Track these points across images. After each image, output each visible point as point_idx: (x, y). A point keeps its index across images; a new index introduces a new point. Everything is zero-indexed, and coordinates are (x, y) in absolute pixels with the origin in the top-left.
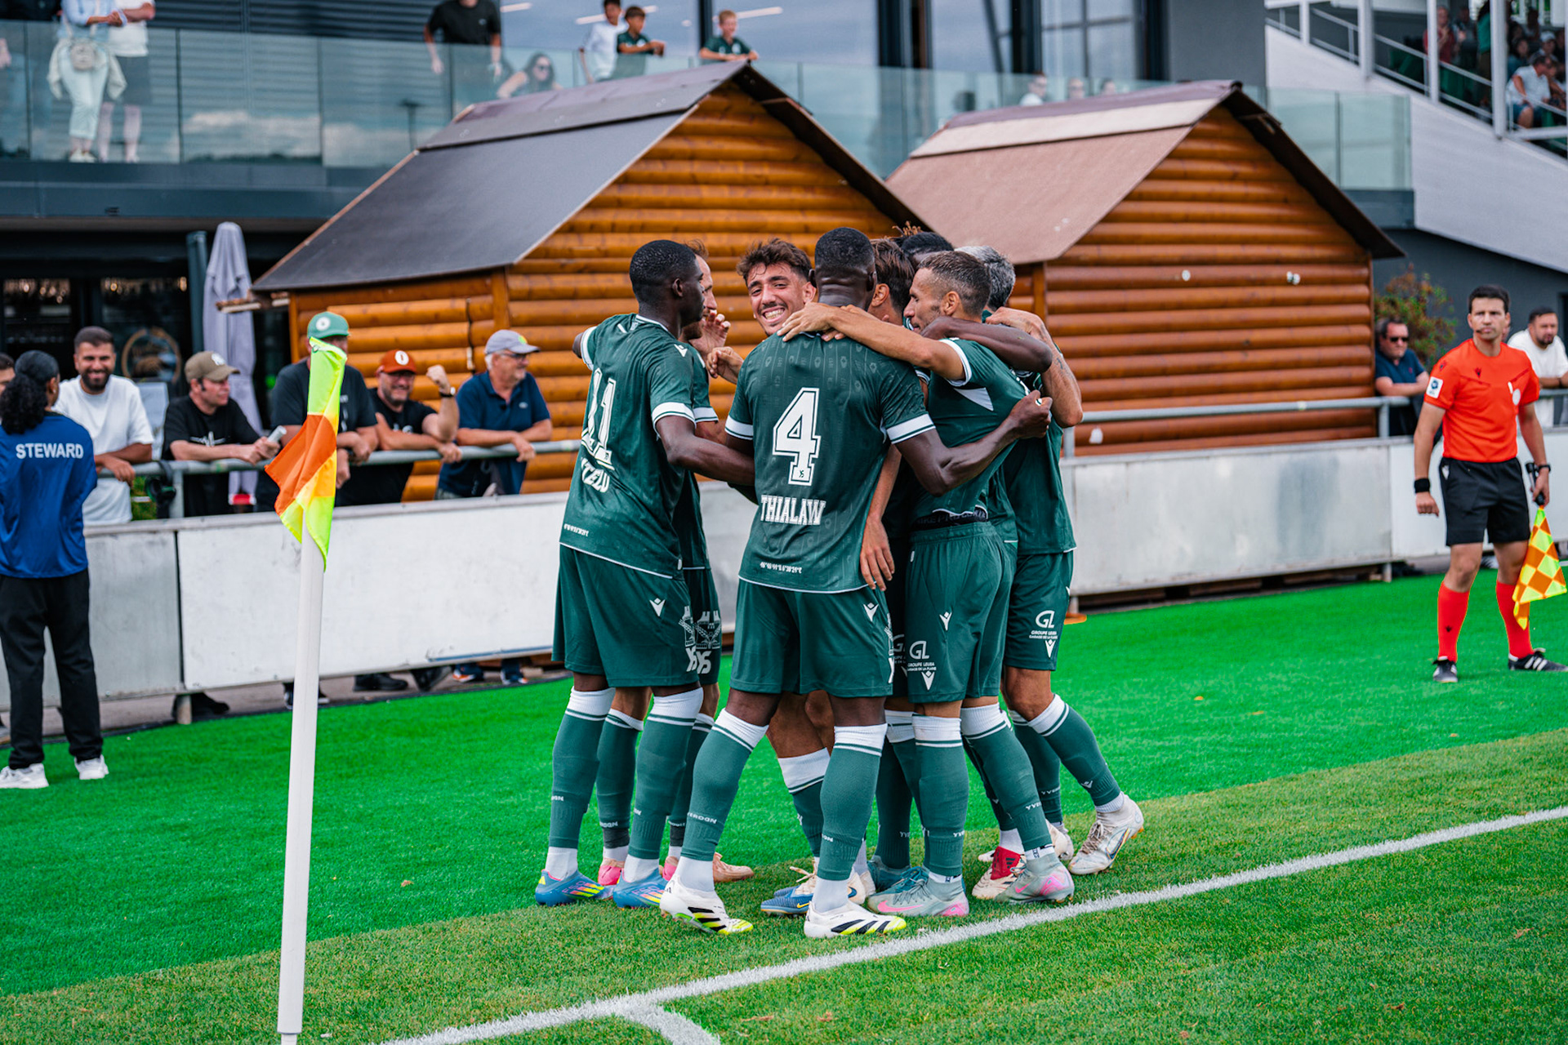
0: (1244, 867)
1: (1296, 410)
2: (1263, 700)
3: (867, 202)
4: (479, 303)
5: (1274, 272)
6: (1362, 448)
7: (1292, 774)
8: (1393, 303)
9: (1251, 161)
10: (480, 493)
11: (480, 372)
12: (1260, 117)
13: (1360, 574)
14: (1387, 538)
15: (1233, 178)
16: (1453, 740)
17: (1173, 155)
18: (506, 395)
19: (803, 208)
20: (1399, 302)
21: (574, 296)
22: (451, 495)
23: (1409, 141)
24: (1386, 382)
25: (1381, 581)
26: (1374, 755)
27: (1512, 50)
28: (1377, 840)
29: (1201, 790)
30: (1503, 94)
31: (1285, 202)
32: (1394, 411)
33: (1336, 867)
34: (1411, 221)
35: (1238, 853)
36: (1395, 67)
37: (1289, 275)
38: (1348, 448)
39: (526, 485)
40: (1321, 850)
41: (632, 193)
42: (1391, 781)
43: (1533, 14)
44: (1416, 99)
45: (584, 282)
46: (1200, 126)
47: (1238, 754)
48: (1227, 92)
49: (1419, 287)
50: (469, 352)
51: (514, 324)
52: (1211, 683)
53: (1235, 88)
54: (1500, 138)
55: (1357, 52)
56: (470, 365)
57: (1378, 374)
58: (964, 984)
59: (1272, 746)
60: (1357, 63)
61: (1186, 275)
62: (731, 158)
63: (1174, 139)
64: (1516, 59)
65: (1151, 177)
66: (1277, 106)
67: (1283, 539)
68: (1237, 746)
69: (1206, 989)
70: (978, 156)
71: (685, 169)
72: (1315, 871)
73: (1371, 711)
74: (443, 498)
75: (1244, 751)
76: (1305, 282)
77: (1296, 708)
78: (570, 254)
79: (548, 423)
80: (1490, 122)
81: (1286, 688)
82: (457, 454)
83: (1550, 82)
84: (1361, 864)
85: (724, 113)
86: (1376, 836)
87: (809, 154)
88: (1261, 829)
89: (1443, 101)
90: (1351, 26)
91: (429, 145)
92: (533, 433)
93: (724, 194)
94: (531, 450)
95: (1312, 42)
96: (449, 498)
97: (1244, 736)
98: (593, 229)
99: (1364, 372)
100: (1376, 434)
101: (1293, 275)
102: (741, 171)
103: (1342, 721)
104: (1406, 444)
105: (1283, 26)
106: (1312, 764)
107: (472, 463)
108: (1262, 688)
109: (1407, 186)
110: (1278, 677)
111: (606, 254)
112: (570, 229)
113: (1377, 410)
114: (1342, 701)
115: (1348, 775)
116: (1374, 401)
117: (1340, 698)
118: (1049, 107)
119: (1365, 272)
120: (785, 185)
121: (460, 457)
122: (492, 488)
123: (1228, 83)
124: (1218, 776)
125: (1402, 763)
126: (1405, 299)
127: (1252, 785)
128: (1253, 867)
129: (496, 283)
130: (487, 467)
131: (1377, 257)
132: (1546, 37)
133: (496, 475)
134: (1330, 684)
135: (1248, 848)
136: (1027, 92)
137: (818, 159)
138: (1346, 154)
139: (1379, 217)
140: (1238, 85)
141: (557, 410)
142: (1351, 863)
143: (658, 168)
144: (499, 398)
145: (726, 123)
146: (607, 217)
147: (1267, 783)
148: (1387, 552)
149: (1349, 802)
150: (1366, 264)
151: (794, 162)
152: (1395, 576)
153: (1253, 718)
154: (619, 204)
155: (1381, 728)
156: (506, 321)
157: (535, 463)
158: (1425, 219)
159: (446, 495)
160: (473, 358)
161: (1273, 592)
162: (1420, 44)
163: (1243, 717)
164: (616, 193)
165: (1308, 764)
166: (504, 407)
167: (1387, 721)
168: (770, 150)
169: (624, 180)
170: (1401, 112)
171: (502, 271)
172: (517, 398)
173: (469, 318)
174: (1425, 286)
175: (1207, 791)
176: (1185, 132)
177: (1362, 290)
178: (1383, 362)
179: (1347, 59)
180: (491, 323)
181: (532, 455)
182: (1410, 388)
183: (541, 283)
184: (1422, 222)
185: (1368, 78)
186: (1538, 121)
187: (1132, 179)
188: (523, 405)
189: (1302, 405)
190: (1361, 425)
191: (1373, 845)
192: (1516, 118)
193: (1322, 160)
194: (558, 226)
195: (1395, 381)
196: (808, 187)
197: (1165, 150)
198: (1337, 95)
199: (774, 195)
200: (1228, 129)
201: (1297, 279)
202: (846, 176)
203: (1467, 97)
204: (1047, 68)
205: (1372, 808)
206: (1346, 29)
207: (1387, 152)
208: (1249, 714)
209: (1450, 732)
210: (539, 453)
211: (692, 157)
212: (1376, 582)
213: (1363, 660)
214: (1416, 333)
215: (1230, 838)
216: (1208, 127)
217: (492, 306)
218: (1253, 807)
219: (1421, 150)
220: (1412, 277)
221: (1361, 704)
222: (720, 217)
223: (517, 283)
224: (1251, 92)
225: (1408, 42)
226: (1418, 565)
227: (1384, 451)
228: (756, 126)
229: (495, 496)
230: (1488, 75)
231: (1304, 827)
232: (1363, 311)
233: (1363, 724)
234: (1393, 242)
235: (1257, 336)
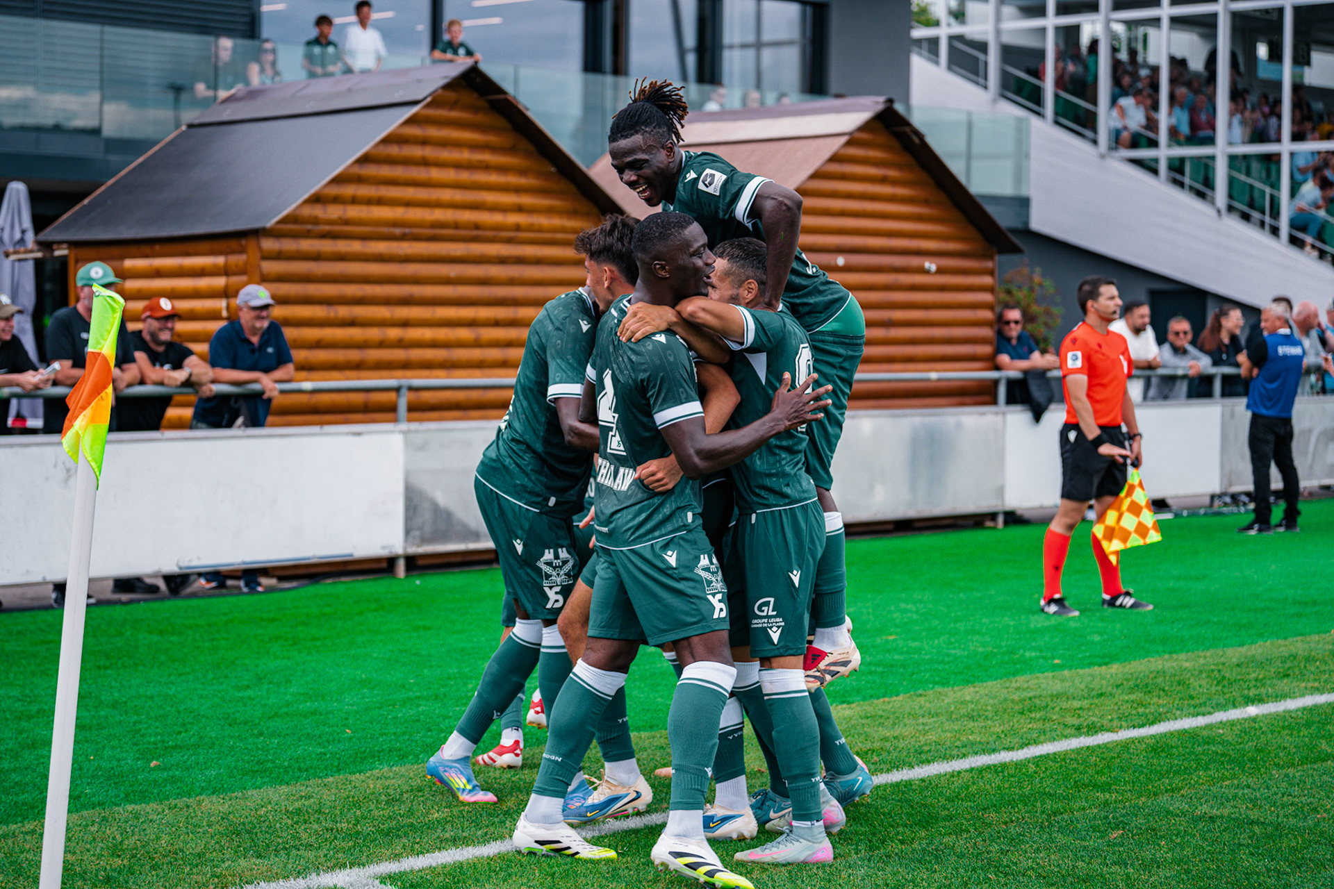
0: (881, 771)
1: (928, 380)
2: (896, 626)
3: (572, 187)
4: (235, 260)
5: (914, 261)
6: (982, 414)
7: (920, 691)
8: (1009, 292)
9: (899, 167)
10: (230, 425)
12: (907, 129)
13: (977, 521)
14: (1000, 491)
15: (883, 180)
16: (1057, 665)
17: (834, 159)
18: (255, 340)
19: (518, 190)
20: (1015, 291)
21: (317, 257)
22: (204, 425)
23: (1027, 156)
24: (1004, 358)
25: (994, 528)
26: (990, 677)
27: (1116, 80)
28: (994, 751)
29: (843, 702)
30: (1107, 119)
31: (926, 202)
32: (1011, 383)
33: (959, 772)
34: (1027, 223)
35: (875, 758)
36: (1018, 92)
37: (927, 265)
38: (970, 414)
40: (946, 757)
41: (371, 170)
42: (1005, 699)
43: (1133, 53)
44: (1035, 121)
45: (327, 246)
46: (858, 135)
47: (875, 672)
48: (880, 107)
49: (1031, 279)
50: (223, 303)
53: (888, 104)
54: (1102, 157)
55: (986, 78)
56: (225, 313)
57: (998, 351)
59: (903, 666)
60: (986, 87)
61: (841, 261)
62: (456, 144)
63: (834, 145)
64: (1120, 89)
65: (816, 176)
66: (918, 119)
67: (913, 488)
68: (875, 665)
69: (849, 876)
71: (417, 152)
72: (939, 776)
73: (987, 639)
74: (196, 428)
75: (880, 669)
76: (940, 271)
77: (924, 634)
78: (316, 221)
79: (291, 366)
80: (1095, 142)
81: (915, 616)
82: (211, 390)
83: (1146, 110)
84: (980, 771)
85: (453, 105)
86: (993, 747)
87: (524, 144)
88: (895, 738)
89: (1057, 123)
90: (981, 56)
91: (196, 122)
92: (279, 374)
93: (449, 175)
94: (275, 389)
95: (949, 68)
96: (201, 428)
97: (880, 657)
98: (336, 200)
99: (987, 350)
100: (994, 402)
101: (931, 265)
102: (464, 155)
103: (962, 646)
105: (926, 53)
106: (938, 683)
107: (223, 399)
108: (896, 615)
109: (1024, 192)
110: (910, 606)
111: (346, 222)
112: (316, 199)
113: (996, 383)
114: (962, 629)
115: (968, 693)
116: (993, 375)
117: (961, 626)
119: (990, 264)
120: (503, 169)
121: (213, 393)
122: (240, 420)
123: (882, 99)
124: (859, 691)
125: (1014, 685)
126: (1020, 288)
127: (887, 699)
128: (888, 771)
129: (250, 244)
130: (237, 402)
131: (1001, 251)
132: (1143, 72)
133: (244, 409)
134: (953, 615)
135: (885, 755)
136: (709, 99)
137: (532, 148)
138: (975, 164)
139: (1004, 218)
140: (890, 101)
142: (972, 770)
143: (394, 150)
144: (249, 342)
145: (454, 114)
146: (348, 190)
147: (901, 697)
148: (999, 503)
149: (971, 717)
150: (991, 258)
151: (512, 150)
152: (1006, 523)
153: (887, 641)
154: (359, 180)
155: (996, 653)
158: (1038, 222)
159: (200, 425)
161: (903, 534)
162: (1038, 73)
163: (878, 641)
164: (357, 170)
165: (935, 683)
166: (253, 351)
167: (1001, 647)
168: (491, 139)
169: (365, 160)
170: (1021, 134)
171: (256, 233)
172: (264, 343)
173: (227, 272)
174: (1037, 279)
175: (849, 703)
176: (844, 139)
177: (987, 280)
178: (1002, 342)
179: (977, 83)
181: (276, 394)
182: (1024, 364)
183: (289, 245)
184: (1036, 224)
185: (994, 101)
186: (1135, 142)
187: (800, 176)
188: (270, 350)
189: (934, 375)
190: (982, 394)
191: (990, 754)
192: (1117, 140)
193: (956, 167)
194: (305, 197)
195: (1012, 358)
196: (522, 172)
197: (827, 154)
198: (969, 114)
199: (494, 178)
200: (881, 139)
201: (933, 268)
202: (555, 164)
203: (1077, 120)
204: (726, 78)
205: (989, 722)
206: (977, 59)
207: (1008, 165)
208: (884, 637)
209: (1054, 658)
212: (990, 528)
213: (979, 595)
214: (1028, 318)
215: (869, 745)
216: (864, 136)
217: (246, 263)
218: (888, 718)
219: (1038, 163)
220: (1026, 271)
221: (978, 633)
222: (444, 195)
223: (268, 244)
224: (899, 107)
225: (1029, 72)
226: (1025, 515)
227: (999, 418)
228: (479, 118)
229: (243, 428)
230: (1094, 101)
231: (932, 737)
232: (987, 297)
233: (981, 650)
234: (1015, 240)
235: (898, 315)
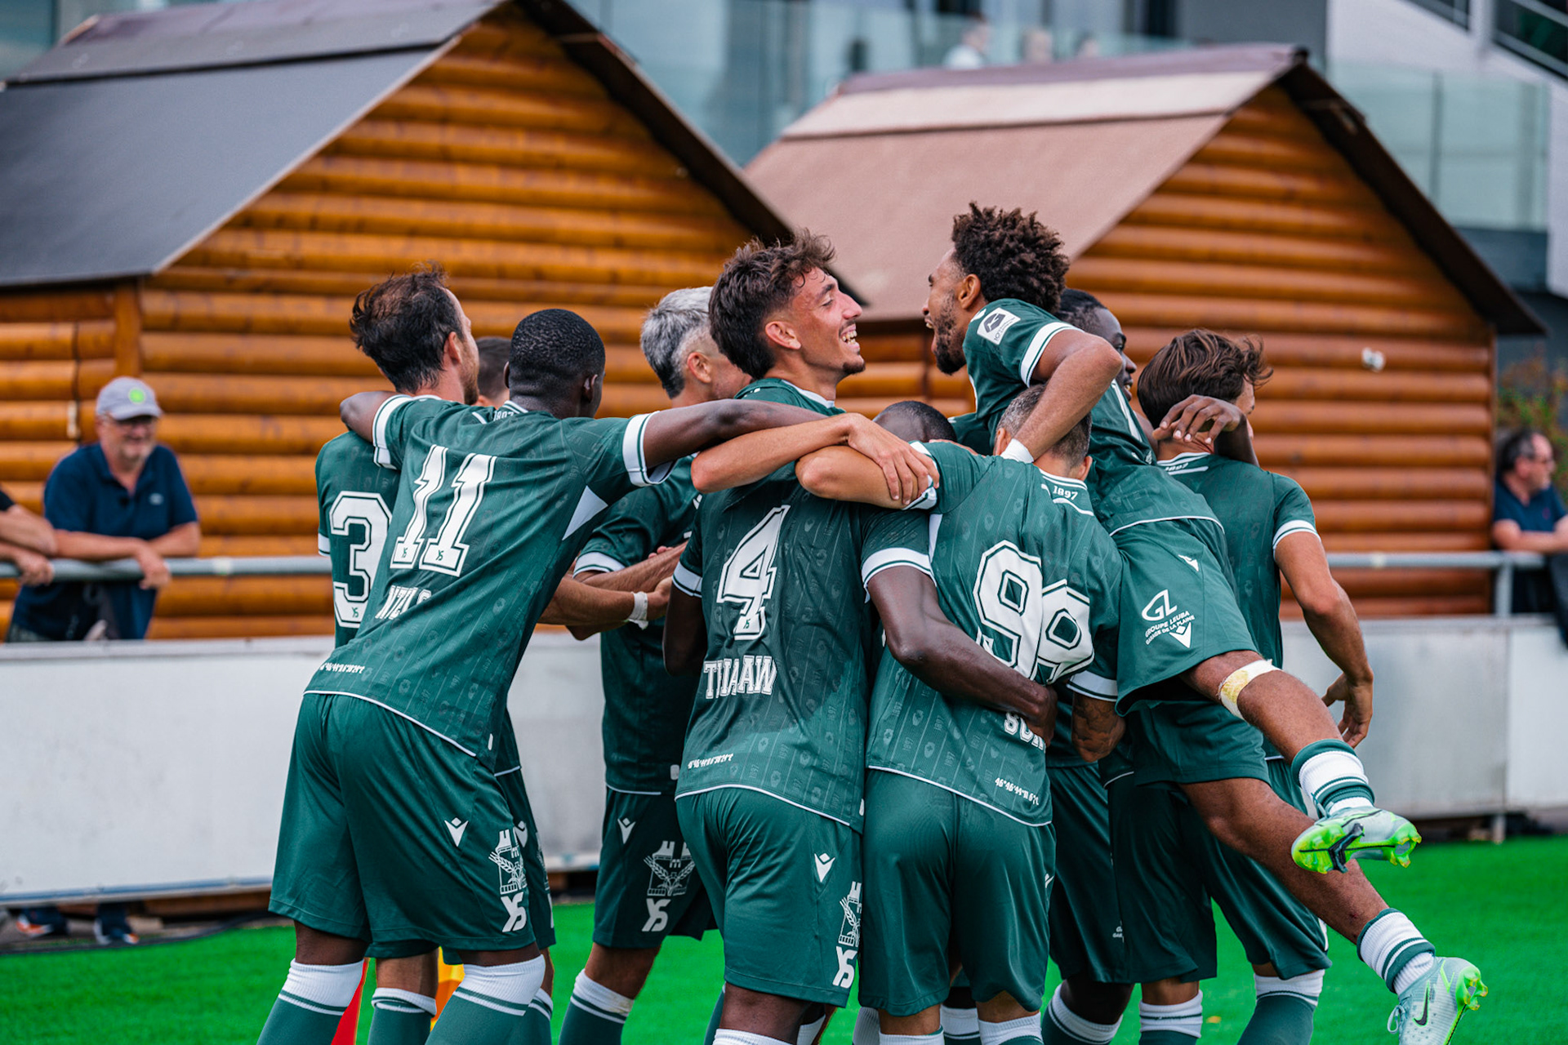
1: (1367, 568)
3: (715, 206)
4: (95, 331)
5: (1343, 348)
6: (1468, 631)
8: (1509, 405)
9: (1317, 174)
10: (80, 635)
11: (88, 441)
12: (1334, 103)
13: (1456, 831)
14: (1499, 775)
15: (1287, 199)
17: (1199, 158)
18: (128, 480)
19: (614, 209)
20: (1519, 401)
21: (245, 328)
22: (33, 636)
23: (1544, 154)
24: (1509, 529)
25: (1488, 843)
31: (1366, 240)
32: (1521, 576)
34: (1542, 277)
36: (1528, 37)
37: (1367, 355)
38: (1444, 632)
39: (156, 625)
41: (346, 170)
44: (1558, 89)
45: (263, 308)
46: (1241, 115)
48: (1285, 64)
49: (1550, 381)
50: (70, 411)
51: (147, 368)
52: (1232, 994)
53: (1298, 58)
55: (1468, 11)
56: (72, 430)
57: (1496, 515)
60: (1468, 28)
62: (505, 124)
63: (1199, 133)
65: (1164, 188)
70: (889, 145)
71: (431, 137)
74: (18, 640)
76: (1391, 367)
78: (242, 262)
79: (193, 530)
82: (46, 572)
85: (499, 53)
87: (628, 125)
91: (25, 76)
92: (170, 543)
93: (491, 180)
94: (164, 571)
96: (27, 641)
98: (282, 224)
99: (1475, 512)
100: (1489, 609)
101: (1374, 356)
102: (520, 145)
104: (1536, 627)
107: (69, 587)
109: (1538, 224)
111: (300, 265)
112: (245, 222)
113: (1493, 574)
116: (1487, 559)
118: (992, 72)
119: (1483, 356)
120: (588, 171)
121: (50, 578)
122: (99, 628)
123: (1286, 50)
129: (122, 302)
130: (94, 594)
131: (1505, 331)
133: (106, 608)
136: (956, 43)
137: (642, 132)
138: (1448, 168)
139: (1507, 267)
140: (1303, 53)
141: (209, 508)
143: (389, 134)
144: (117, 485)
145: (500, 69)
146: (305, 206)
148: (1497, 797)
150: (1485, 343)
151: (604, 136)
152: (1510, 833)
154: (325, 187)
156: (133, 364)
157: (170, 591)
158: (1562, 276)
159: (24, 635)
160: (79, 420)
164: (322, 170)
166: (124, 501)
168: (568, 114)
169: (336, 150)
170: (1533, 109)
171: (134, 283)
172: (146, 486)
173: (76, 353)
174: (1561, 379)
176: (1215, 123)
177: (1478, 385)
178: (1504, 497)
179: (1452, 21)
180: (109, 366)
181: (164, 581)
182: (1545, 540)
183: (194, 306)
184: (1560, 279)
185: (1483, 53)
187: (1132, 191)
188: (156, 499)
189: (1378, 559)
190: (1466, 596)
194: (226, 216)
196: (624, 176)
197: (1185, 150)
198: (1437, 76)
199: (571, 187)
200: (1285, 122)
201: (1379, 360)
202: (684, 161)
207: (1508, 170)
210: (177, 576)
211: (444, 119)
212: (1478, 843)
216: (1254, 117)
217: (114, 338)
220: (1544, 366)
222: (484, 217)
223: (156, 304)
224: (1314, 63)
225: (1546, 1)
226: (1545, 819)
227: (1498, 641)
228: (547, 76)
229: (105, 642)
232: (1477, 416)
234: (1530, 310)
235: (1314, 447)
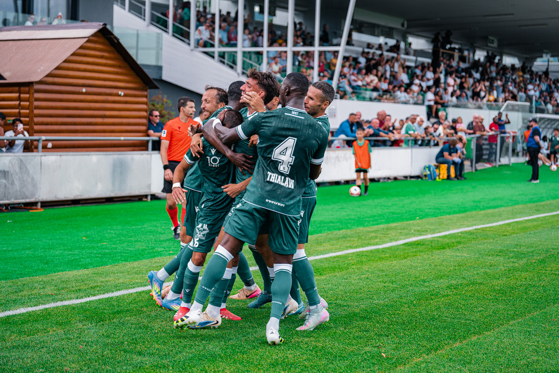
0: (101, 294)
1: (120, 140)
2: (106, 239)
5: (115, 91)
6: (142, 154)
7: (116, 264)
8: (153, 105)
9: (108, 52)
12: (112, 36)
13: (140, 198)
14: (149, 186)
15: (102, 57)
16: (171, 254)
17: (81, 47)
20: (156, 105)
23: (161, 49)
24: (151, 132)
25: (146, 201)
26: (144, 258)
27: (198, 20)
28: (146, 285)
29: (85, 268)
30: (194, 35)
31: (120, 67)
32: (154, 142)
33: (132, 294)
34: (161, 77)
35: (98, 289)
36: (158, 22)
37: (120, 93)
38: (137, 154)
40: (127, 288)
42: (150, 266)
43: (205, 8)
44: (164, 34)
46: (91, 38)
47: (98, 257)
48: (101, 27)
49: (162, 100)
52: (88, 233)
53: (104, 26)
54: (192, 50)
55: (145, 16)
57: (149, 129)
58: (4, 331)
59: (109, 254)
60: (144, 20)
61: (84, 90)
63: (82, 42)
64: (199, 23)
65: (73, 54)
66: (116, 32)
67: (113, 184)
68: (98, 254)
69: (88, 332)
70: (11, 42)
72: (124, 295)
73: (143, 244)
75: (100, 256)
76: (125, 95)
77: (118, 242)
80: (189, 44)
81: (114, 235)
83: (210, 32)
84: (140, 293)
86: (145, 284)
88: (106, 281)
89: (174, 36)
90: (143, 7)
95: (129, 11)
97: (100, 251)
99: (144, 128)
100: (147, 149)
101: (121, 93)
103: (133, 247)
104: (157, 154)
105: (119, 4)
106: (123, 261)
108: (106, 235)
109: (160, 64)
110: (112, 232)
113: (148, 141)
114: (133, 240)
115: (136, 264)
116: (147, 138)
117: (133, 239)
118: (35, 26)
119: (146, 93)
123: (102, 24)
124: (91, 264)
125: (154, 261)
126: (158, 104)
127: (103, 267)
128: (104, 293)
131: (150, 88)
132: (209, 16)
134: (129, 234)
135: (102, 287)
136: (27, 20)
138: (140, 52)
139: (152, 74)
140: (105, 24)
142: (137, 292)
147: (108, 266)
148: (149, 191)
149: (136, 273)
150: (146, 90)
152: (151, 199)
153: (103, 245)
155: (147, 249)
158: (166, 77)
161: (109, 203)
162: (166, 15)
163: (99, 245)
165: (122, 261)
167: (149, 247)
170: (159, 38)
174: (165, 100)
175: (87, 268)
176: (86, 40)
177: (145, 100)
178: (150, 125)
179: (141, 18)
182: (158, 134)
184: (165, 77)
185: (148, 26)
186: (205, 45)
187: (66, 55)
189: (122, 138)
190: (142, 146)
191: (144, 287)
192: (198, 44)
193: (132, 52)
195: (154, 132)
197: (79, 46)
198: (138, 31)
200: (101, 40)
201: (122, 94)
203: (182, 35)
204: (35, 12)
205: (144, 275)
206: (141, 8)
207: (154, 52)
208: (102, 244)
209: (170, 251)
212: (145, 201)
213: (140, 227)
215: (96, 284)
216: (94, 38)
218: (103, 274)
219: (165, 52)
220: (160, 96)
221: (140, 241)
224: (108, 27)
225: (162, 14)
226: (160, 196)
227: (149, 156)
230: (189, 27)
231: (121, 281)
232: (144, 107)
233: (140, 248)
234: (156, 83)
235: (108, 113)
